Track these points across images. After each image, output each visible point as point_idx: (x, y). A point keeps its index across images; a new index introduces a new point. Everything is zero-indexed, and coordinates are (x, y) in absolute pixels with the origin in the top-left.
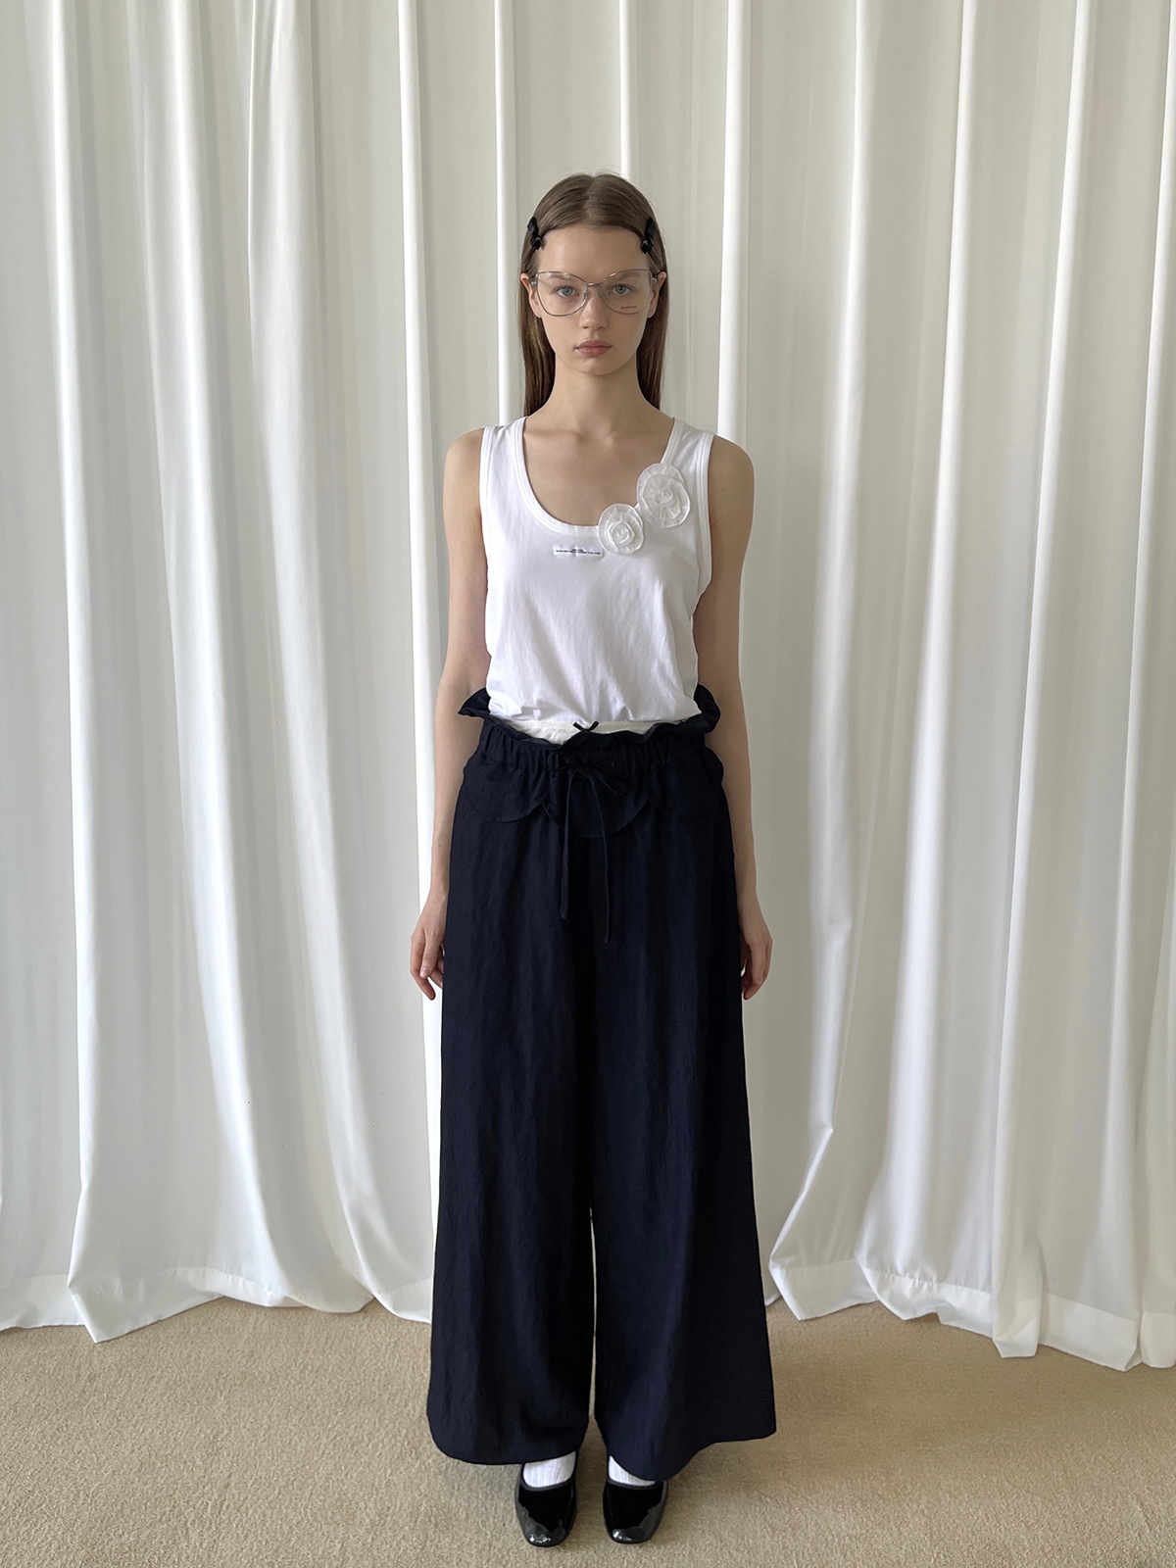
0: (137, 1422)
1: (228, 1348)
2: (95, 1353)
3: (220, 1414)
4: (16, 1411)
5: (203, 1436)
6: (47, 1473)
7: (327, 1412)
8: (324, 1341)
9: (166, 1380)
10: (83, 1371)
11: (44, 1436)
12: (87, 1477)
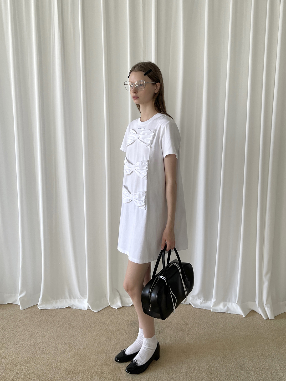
0: (29, 329)
1: (50, 315)
2: (21, 315)
3: (46, 328)
4: (3, 327)
5: (42, 333)
6: (8, 340)
7: (69, 328)
8: (70, 313)
9: (35, 321)
11: (9, 332)
12: (17, 341)
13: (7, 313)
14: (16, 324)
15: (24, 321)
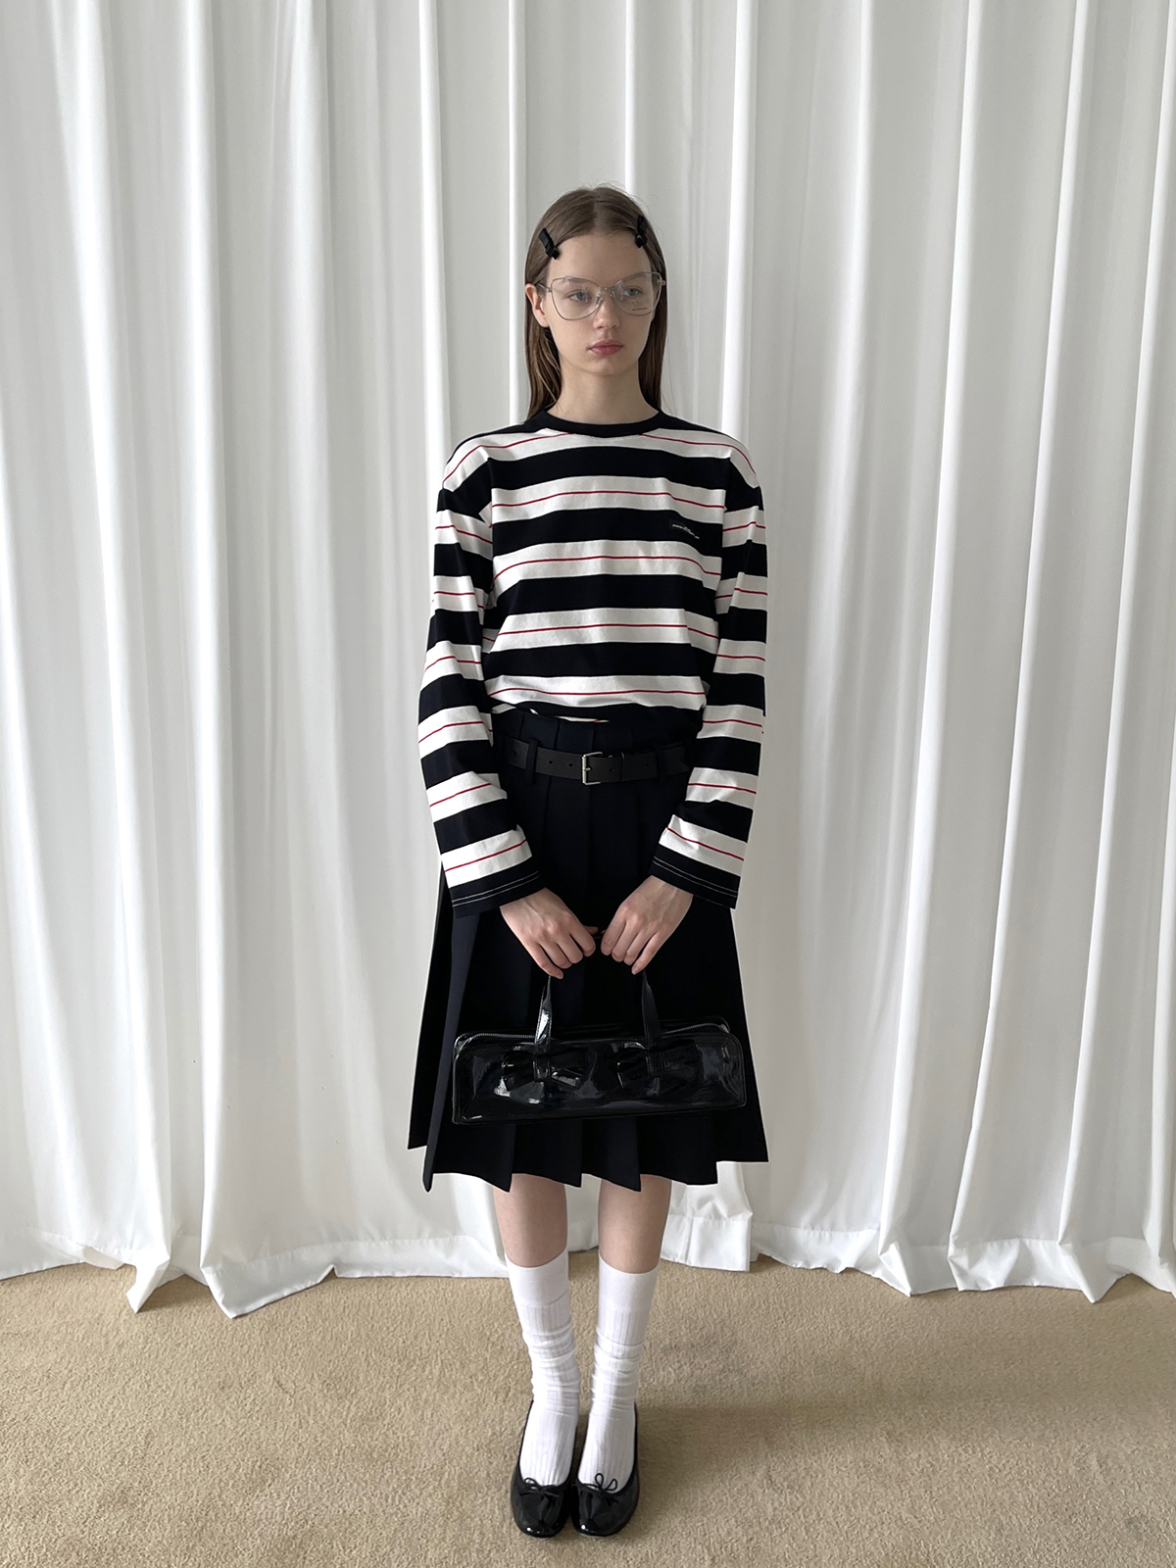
2: (122, 1321)
4: (48, 1377)
10: (111, 1338)
13: (56, 1314)
14: (107, 1361)
15: (140, 1347)
